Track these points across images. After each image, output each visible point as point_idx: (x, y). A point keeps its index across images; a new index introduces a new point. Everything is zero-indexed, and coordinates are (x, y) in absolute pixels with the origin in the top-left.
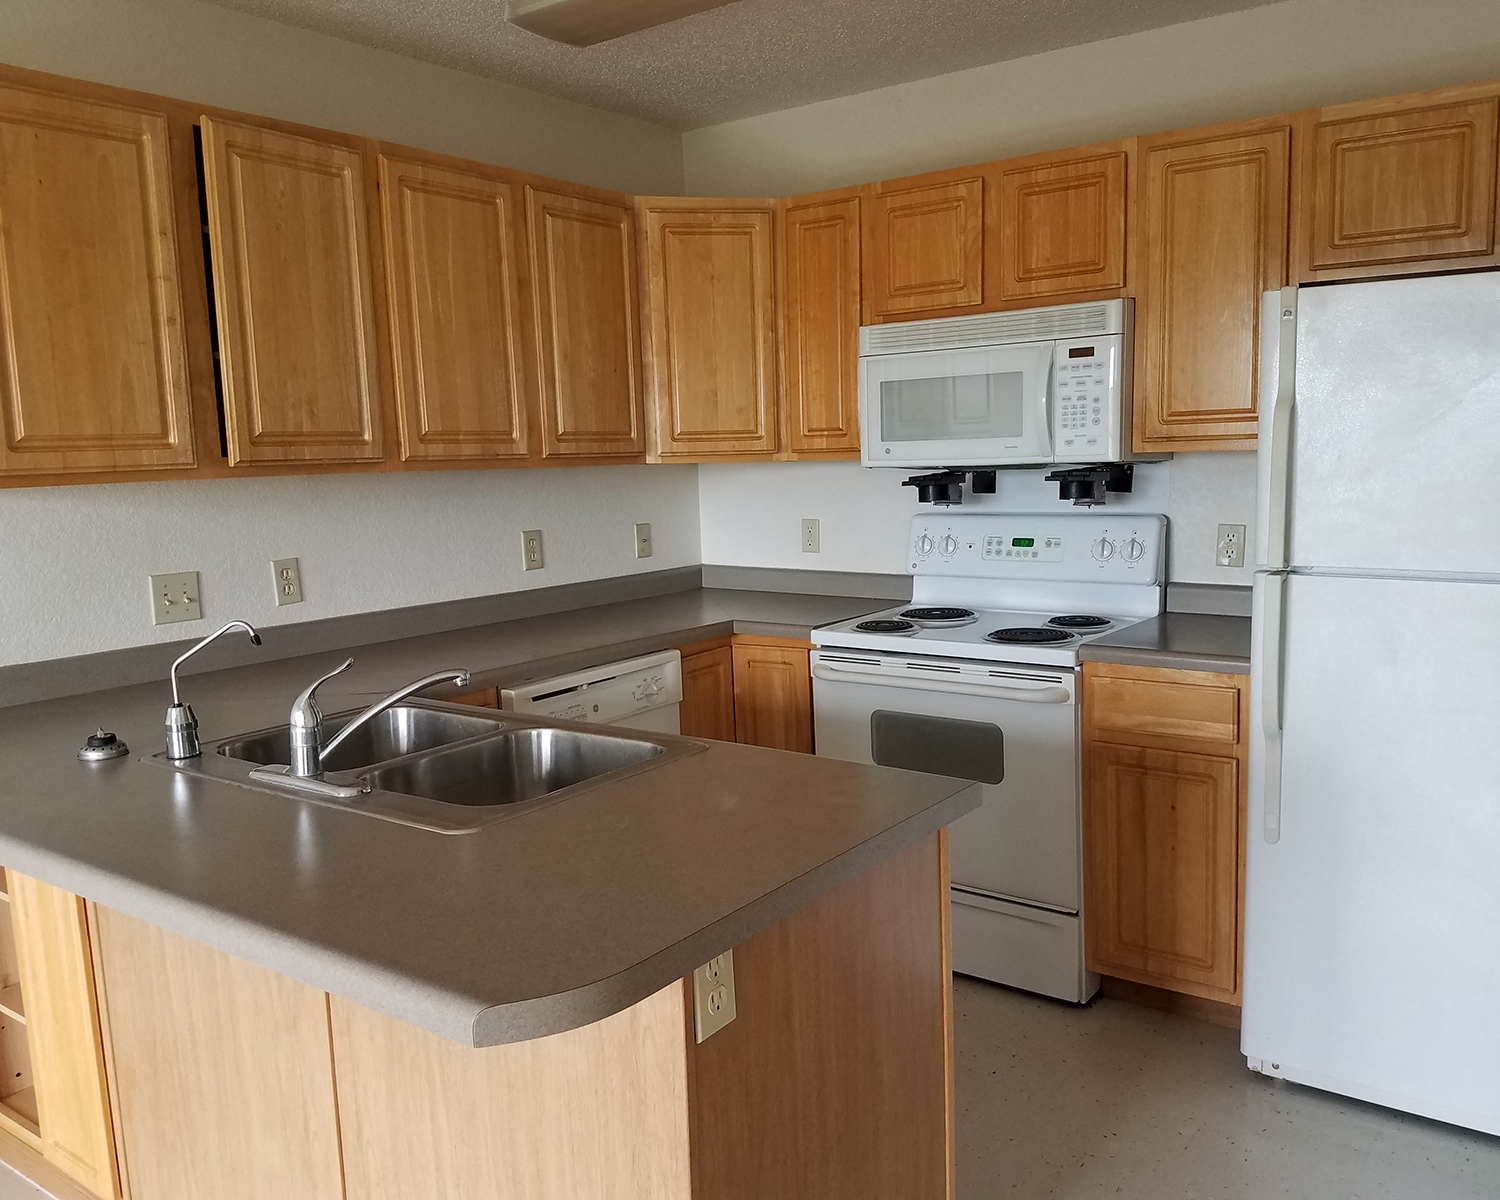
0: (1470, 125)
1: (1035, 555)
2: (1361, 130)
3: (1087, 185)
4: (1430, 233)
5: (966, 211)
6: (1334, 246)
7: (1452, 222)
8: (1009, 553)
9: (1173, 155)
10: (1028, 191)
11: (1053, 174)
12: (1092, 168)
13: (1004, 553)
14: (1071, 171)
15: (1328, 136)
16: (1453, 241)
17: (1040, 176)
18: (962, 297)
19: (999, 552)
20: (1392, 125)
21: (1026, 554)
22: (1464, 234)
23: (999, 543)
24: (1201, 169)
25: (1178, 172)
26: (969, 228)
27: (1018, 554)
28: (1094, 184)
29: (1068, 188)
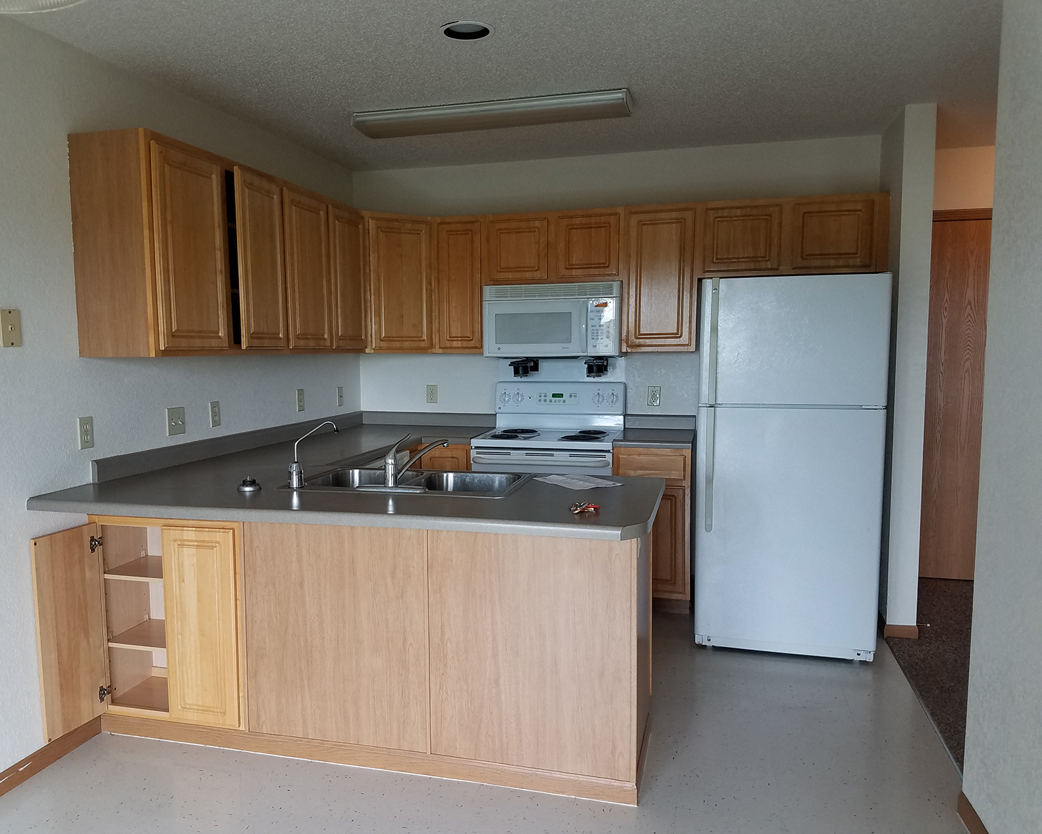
0: (770, 216)
1: (564, 401)
2: (726, 213)
3: (600, 227)
4: (754, 259)
5: (539, 233)
6: (714, 263)
7: (763, 255)
8: (551, 401)
9: (642, 217)
10: (571, 228)
11: (584, 220)
12: (603, 219)
13: (548, 401)
14: (593, 220)
15: (712, 214)
16: (763, 263)
17: (578, 221)
18: (537, 275)
19: (545, 401)
20: (738, 212)
21: (559, 401)
22: (768, 260)
23: (545, 396)
24: (655, 224)
25: (644, 224)
26: (541, 241)
27: (555, 401)
28: (604, 227)
29: (591, 227)
